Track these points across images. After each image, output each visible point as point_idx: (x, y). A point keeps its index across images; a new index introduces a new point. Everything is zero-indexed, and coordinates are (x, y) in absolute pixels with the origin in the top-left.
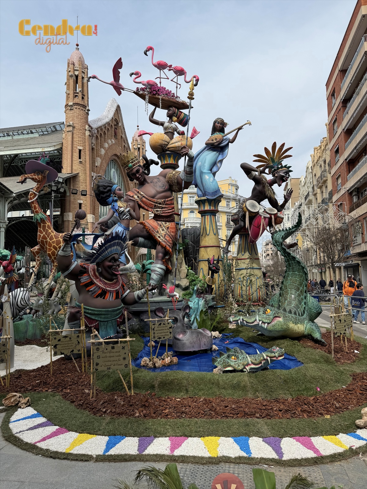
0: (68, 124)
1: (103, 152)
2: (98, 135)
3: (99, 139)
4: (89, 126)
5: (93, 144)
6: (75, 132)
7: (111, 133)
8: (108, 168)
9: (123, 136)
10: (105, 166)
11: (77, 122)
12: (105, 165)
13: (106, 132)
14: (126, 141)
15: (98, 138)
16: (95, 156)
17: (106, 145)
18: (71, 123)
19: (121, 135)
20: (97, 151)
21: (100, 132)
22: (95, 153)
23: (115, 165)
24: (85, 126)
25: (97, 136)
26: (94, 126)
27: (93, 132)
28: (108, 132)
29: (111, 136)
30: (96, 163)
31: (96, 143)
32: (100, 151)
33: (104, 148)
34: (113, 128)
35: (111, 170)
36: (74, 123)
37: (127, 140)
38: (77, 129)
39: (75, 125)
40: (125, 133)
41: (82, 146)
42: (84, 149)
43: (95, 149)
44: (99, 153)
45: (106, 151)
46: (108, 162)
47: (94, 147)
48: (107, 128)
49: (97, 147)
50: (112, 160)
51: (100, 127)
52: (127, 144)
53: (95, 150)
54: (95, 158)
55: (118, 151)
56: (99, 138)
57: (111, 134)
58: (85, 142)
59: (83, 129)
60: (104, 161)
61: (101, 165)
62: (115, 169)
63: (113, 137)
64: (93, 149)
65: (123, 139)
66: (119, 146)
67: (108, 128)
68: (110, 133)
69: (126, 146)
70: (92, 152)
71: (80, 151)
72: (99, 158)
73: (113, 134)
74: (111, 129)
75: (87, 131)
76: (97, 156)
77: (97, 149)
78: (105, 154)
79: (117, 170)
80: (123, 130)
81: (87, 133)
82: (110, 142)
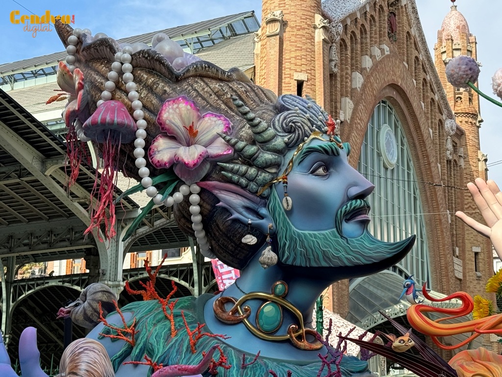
0: (270, 17)
1: (358, 80)
2: (345, 38)
3: (349, 48)
4: (324, 16)
5: (333, 63)
6: (286, 35)
7: (380, 27)
8: (373, 123)
9: (414, 32)
10: (366, 120)
11: (293, 9)
12: (365, 117)
13: (367, 27)
14: (420, 44)
15: (346, 46)
16: (339, 94)
17: (367, 63)
18: (277, 13)
19: (406, 29)
20: (342, 81)
21: (351, 28)
22: (339, 86)
23: (390, 114)
24: (314, 17)
25: (343, 40)
26: (338, 14)
27: (334, 29)
28: (371, 25)
29: (380, 37)
30: (341, 112)
31: (341, 60)
32: (351, 81)
33: (362, 71)
34: (386, 14)
35: (379, 128)
36: (284, 12)
37: (424, 42)
38: (292, 28)
39: (286, 18)
40: (419, 23)
41: (306, 71)
42: (312, 79)
43: (338, 75)
44: (349, 84)
45: (367, 78)
46: (373, 108)
47: (335, 70)
48: (368, 16)
49: (342, 70)
50: (383, 102)
51: (352, 15)
52: (423, 52)
53: (339, 79)
54: (338, 100)
55: (398, 74)
56: (349, 43)
57: (380, 31)
58: (313, 60)
59: (309, 25)
60: (361, 107)
61: (352, 118)
62: (390, 125)
63: (387, 38)
64: (332, 76)
65: (412, 41)
66: (402, 61)
67: (372, 16)
68: (376, 28)
69: (421, 58)
70: (331, 86)
71: (300, 85)
72: (348, 100)
73: (386, 30)
74: (380, 17)
75: (317, 31)
76: (342, 95)
77: (342, 76)
78: (364, 86)
79: (396, 127)
80: (412, 16)
81: (319, 36)
82: (377, 52)
